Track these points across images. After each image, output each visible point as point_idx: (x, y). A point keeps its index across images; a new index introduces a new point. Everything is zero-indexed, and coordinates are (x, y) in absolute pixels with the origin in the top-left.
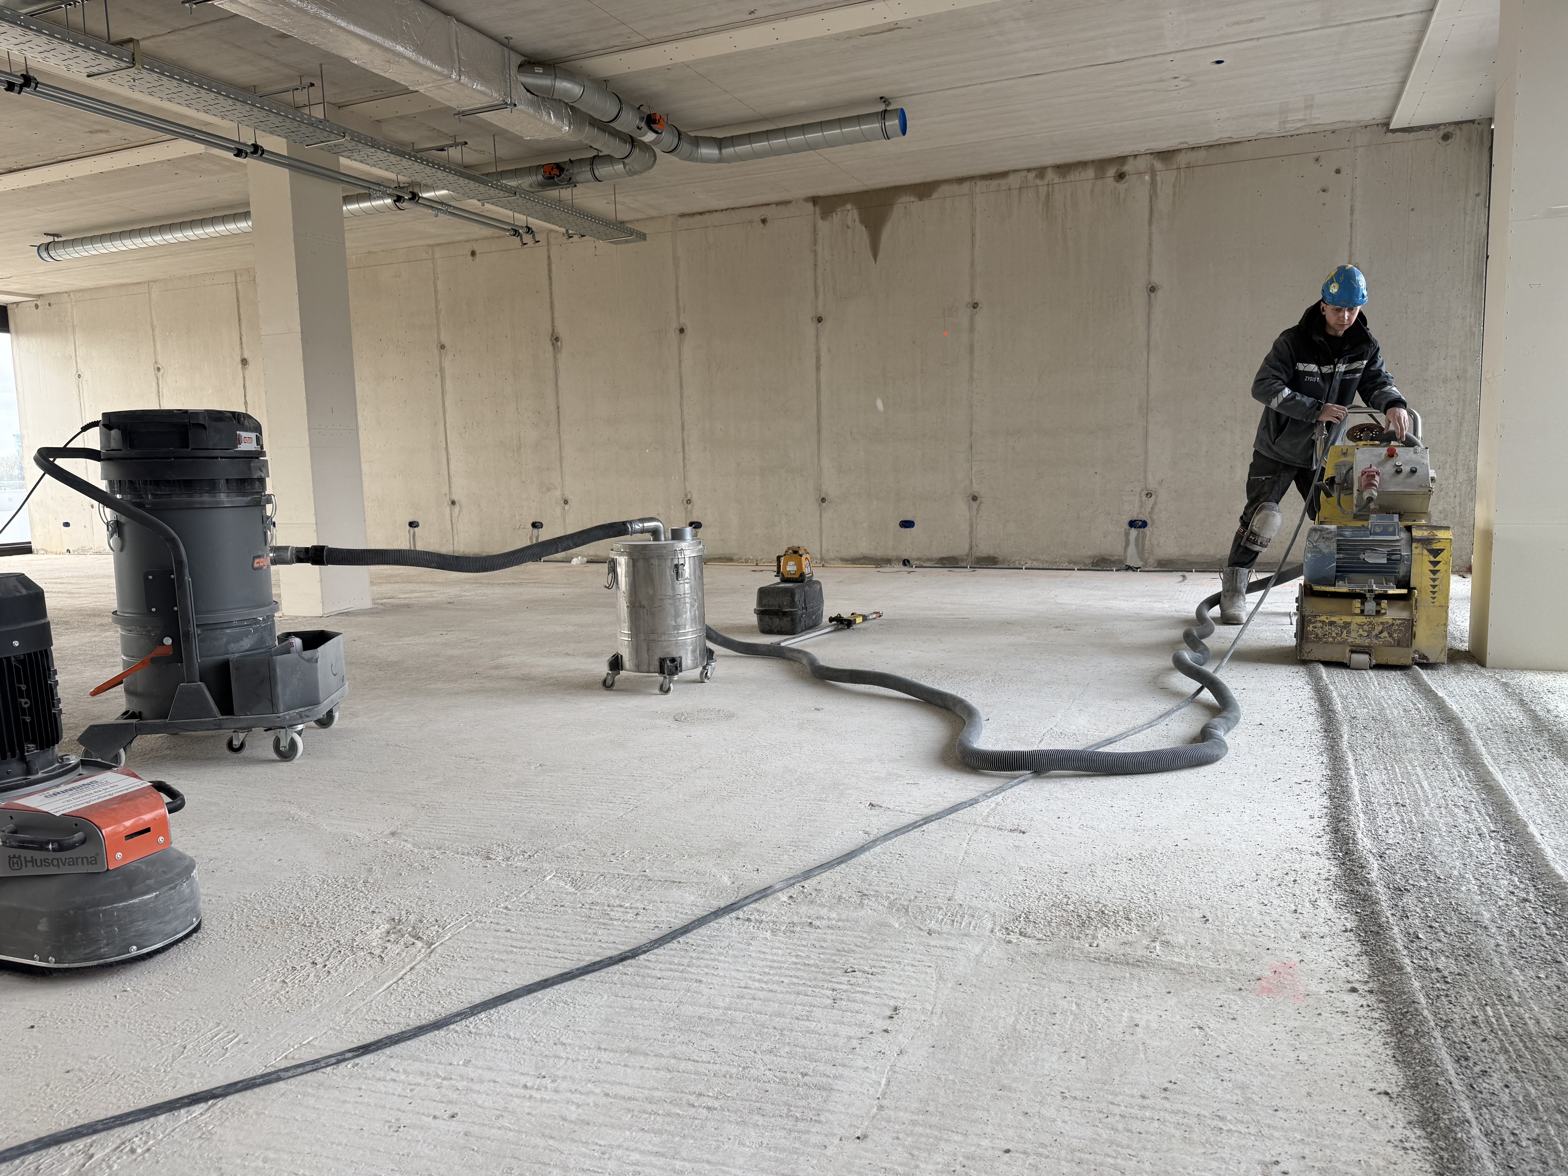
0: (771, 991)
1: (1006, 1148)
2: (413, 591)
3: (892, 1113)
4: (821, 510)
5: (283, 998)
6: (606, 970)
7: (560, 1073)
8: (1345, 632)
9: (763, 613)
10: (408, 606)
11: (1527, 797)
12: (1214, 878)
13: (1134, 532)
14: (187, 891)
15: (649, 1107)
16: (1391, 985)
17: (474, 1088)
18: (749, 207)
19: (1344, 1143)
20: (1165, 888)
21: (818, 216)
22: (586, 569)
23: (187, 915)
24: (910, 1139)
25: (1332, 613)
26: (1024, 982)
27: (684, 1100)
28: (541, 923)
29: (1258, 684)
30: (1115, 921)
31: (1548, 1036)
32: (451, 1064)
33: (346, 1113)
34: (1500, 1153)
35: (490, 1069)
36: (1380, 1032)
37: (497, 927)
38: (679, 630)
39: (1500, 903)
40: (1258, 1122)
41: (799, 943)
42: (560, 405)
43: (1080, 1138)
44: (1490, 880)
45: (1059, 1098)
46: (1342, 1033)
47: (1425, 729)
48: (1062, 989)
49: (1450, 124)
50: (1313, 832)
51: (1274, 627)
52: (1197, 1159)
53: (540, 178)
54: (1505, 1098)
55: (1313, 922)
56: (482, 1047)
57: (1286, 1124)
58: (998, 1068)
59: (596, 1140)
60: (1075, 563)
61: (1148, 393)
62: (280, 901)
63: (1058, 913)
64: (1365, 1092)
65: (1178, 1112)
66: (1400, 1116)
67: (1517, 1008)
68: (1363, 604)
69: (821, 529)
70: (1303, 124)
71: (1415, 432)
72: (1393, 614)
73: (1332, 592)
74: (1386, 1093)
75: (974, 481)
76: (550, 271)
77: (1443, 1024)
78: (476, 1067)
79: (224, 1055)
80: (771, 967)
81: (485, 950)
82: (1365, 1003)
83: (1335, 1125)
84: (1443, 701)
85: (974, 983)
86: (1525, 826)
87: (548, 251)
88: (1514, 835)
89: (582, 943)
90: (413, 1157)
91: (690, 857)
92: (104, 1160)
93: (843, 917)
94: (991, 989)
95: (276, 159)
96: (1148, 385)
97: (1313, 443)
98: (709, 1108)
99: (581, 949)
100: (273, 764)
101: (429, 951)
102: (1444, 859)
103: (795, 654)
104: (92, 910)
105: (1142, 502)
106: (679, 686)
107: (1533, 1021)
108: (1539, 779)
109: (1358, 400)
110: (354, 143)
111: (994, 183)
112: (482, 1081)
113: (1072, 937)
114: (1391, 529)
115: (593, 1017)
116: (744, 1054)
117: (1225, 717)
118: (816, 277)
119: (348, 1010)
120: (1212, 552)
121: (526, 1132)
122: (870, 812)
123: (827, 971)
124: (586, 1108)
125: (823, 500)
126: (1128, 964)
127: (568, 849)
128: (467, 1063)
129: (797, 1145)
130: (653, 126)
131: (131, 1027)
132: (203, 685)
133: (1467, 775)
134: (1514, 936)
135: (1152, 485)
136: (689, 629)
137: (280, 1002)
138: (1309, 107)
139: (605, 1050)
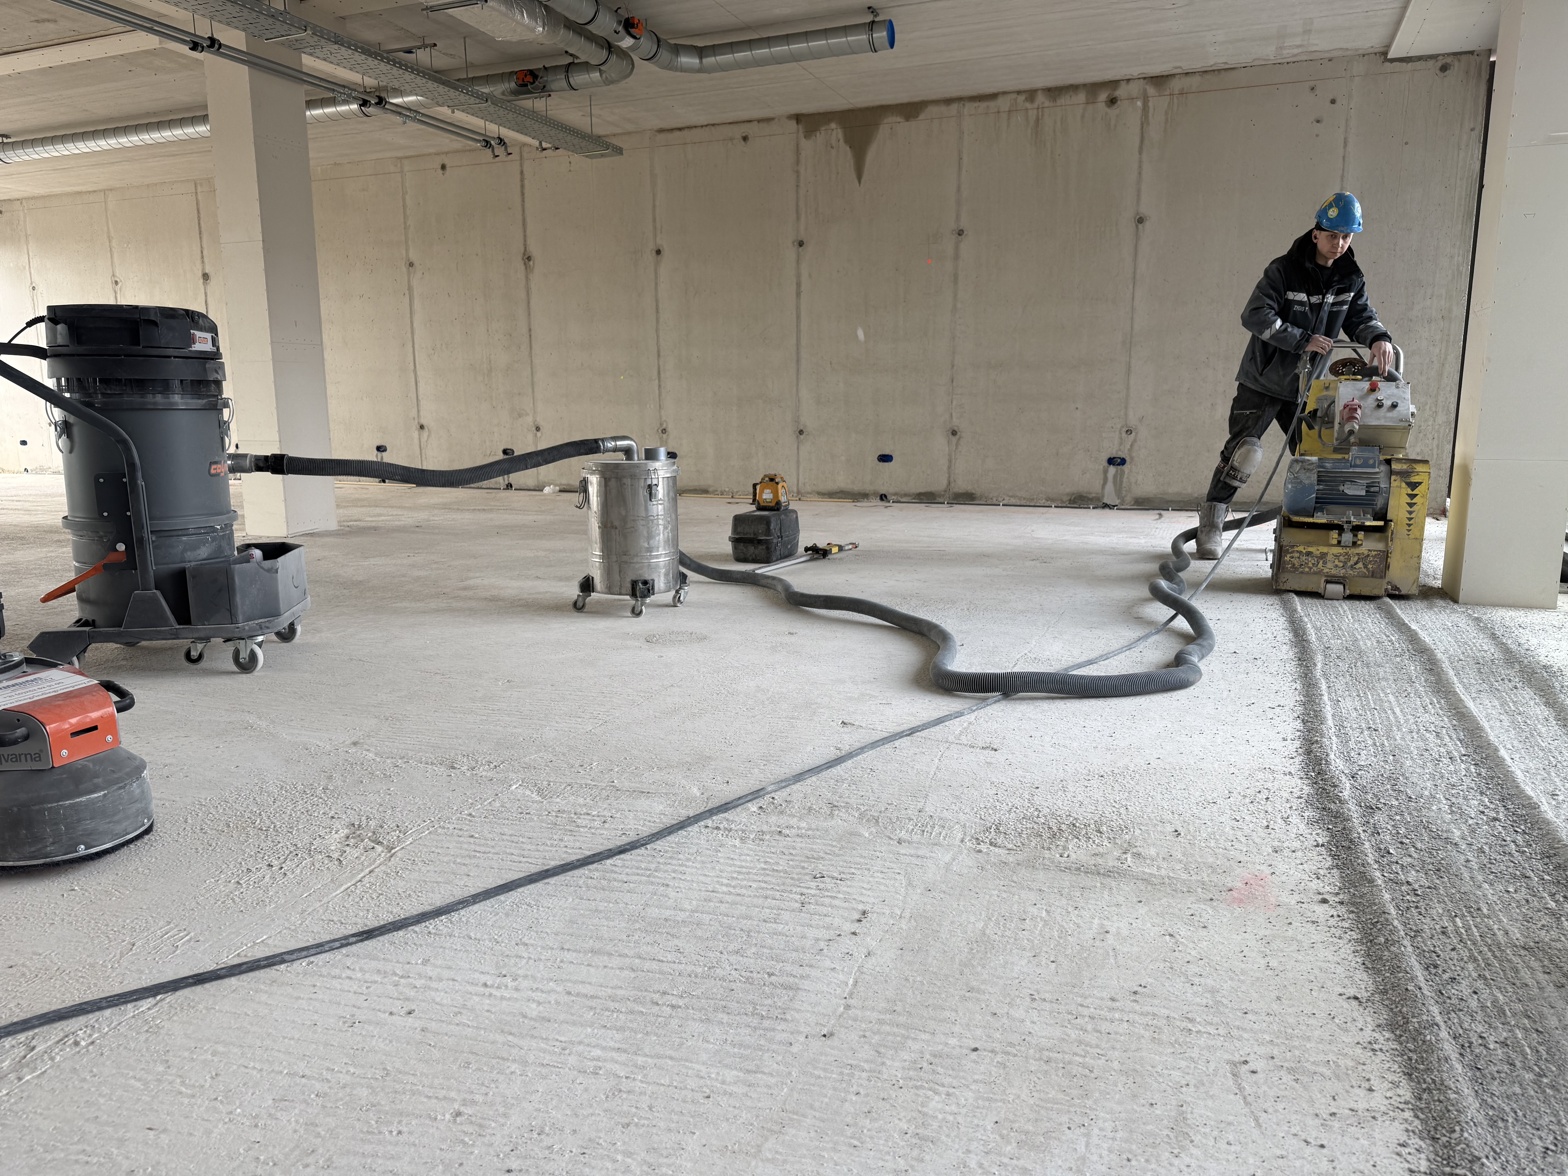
0: (739, 895)
1: (974, 1046)
2: (380, 515)
3: (859, 1013)
4: (799, 443)
5: (236, 899)
6: (570, 873)
7: (521, 972)
8: (1321, 563)
9: (737, 541)
10: (375, 529)
11: (1498, 724)
12: (1187, 795)
13: (1112, 470)
14: (138, 791)
15: (612, 1005)
16: (1361, 897)
17: (432, 986)
18: (730, 123)
19: (1313, 1045)
20: (1137, 803)
21: (801, 135)
22: (558, 498)
23: (137, 816)
24: (876, 1037)
25: (1309, 544)
26: (994, 890)
27: (648, 998)
28: (506, 830)
29: (1233, 615)
30: (1087, 834)
31: (1516, 946)
32: (409, 963)
33: (299, 1008)
34: (1468, 1055)
35: (450, 968)
36: (1350, 941)
37: (461, 833)
38: (651, 552)
39: (1471, 822)
40: (1228, 1024)
41: (768, 850)
42: (532, 328)
43: (1049, 1038)
44: (1461, 800)
45: (1029, 1000)
46: (1313, 941)
47: (1398, 659)
48: (1033, 896)
49: (1449, 54)
50: (1286, 754)
51: (1249, 563)
52: (1166, 1058)
53: (513, 85)
54: (1474, 1004)
55: (1285, 837)
56: (441, 947)
57: (1255, 1026)
58: (966, 971)
59: (557, 1037)
60: (1053, 500)
61: (1132, 327)
62: (236, 806)
63: (1029, 825)
64: (1335, 997)
65: (1147, 1014)
66: (1369, 1019)
67: (1486, 920)
68: (1340, 535)
69: (798, 462)
70: (1300, 50)
71: (1397, 369)
72: (1369, 545)
73: (1310, 523)
74: (1356, 998)
75: (954, 415)
76: (522, 186)
77: (1413, 934)
78: (435, 966)
79: (174, 952)
80: (739, 873)
81: (447, 854)
82: (1335, 914)
83: (1304, 1028)
84: (1416, 634)
85: (944, 889)
86: (1496, 750)
87: (521, 166)
88: (1485, 759)
89: (547, 848)
90: (368, 1051)
91: (660, 769)
92: (46, 1052)
93: (813, 826)
94: (960, 895)
95: (234, 55)
96: (1132, 319)
97: (1297, 378)
98: (673, 1007)
99: (546, 854)
100: (233, 676)
101: (389, 855)
102: (1415, 780)
103: (770, 581)
104: (37, 807)
105: (1121, 438)
106: (651, 610)
107: (1502, 932)
108: (1510, 707)
109: (1342, 335)
110: (316, 38)
111: (983, 105)
112: (441, 980)
113: (1043, 848)
114: (1371, 462)
115: (557, 918)
116: (710, 954)
117: (1199, 645)
118: (798, 199)
119: (303, 911)
120: (1189, 491)
121: (485, 1029)
122: (842, 730)
123: (796, 876)
124: (547, 1005)
125: (801, 432)
126: (1099, 873)
127: (535, 760)
128: (426, 962)
129: (762, 1042)
130: (632, 31)
131: (78, 924)
132: (158, 593)
133: (1439, 702)
134: (1484, 852)
135: (1133, 421)
136: (662, 551)
137: (234, 901)
138: (1307, 32)
139: (568, 950)
